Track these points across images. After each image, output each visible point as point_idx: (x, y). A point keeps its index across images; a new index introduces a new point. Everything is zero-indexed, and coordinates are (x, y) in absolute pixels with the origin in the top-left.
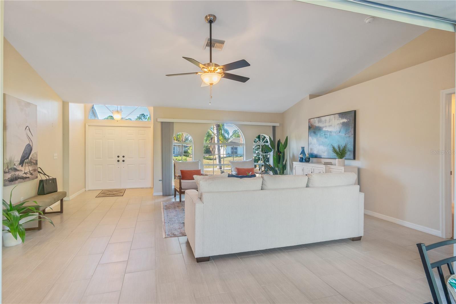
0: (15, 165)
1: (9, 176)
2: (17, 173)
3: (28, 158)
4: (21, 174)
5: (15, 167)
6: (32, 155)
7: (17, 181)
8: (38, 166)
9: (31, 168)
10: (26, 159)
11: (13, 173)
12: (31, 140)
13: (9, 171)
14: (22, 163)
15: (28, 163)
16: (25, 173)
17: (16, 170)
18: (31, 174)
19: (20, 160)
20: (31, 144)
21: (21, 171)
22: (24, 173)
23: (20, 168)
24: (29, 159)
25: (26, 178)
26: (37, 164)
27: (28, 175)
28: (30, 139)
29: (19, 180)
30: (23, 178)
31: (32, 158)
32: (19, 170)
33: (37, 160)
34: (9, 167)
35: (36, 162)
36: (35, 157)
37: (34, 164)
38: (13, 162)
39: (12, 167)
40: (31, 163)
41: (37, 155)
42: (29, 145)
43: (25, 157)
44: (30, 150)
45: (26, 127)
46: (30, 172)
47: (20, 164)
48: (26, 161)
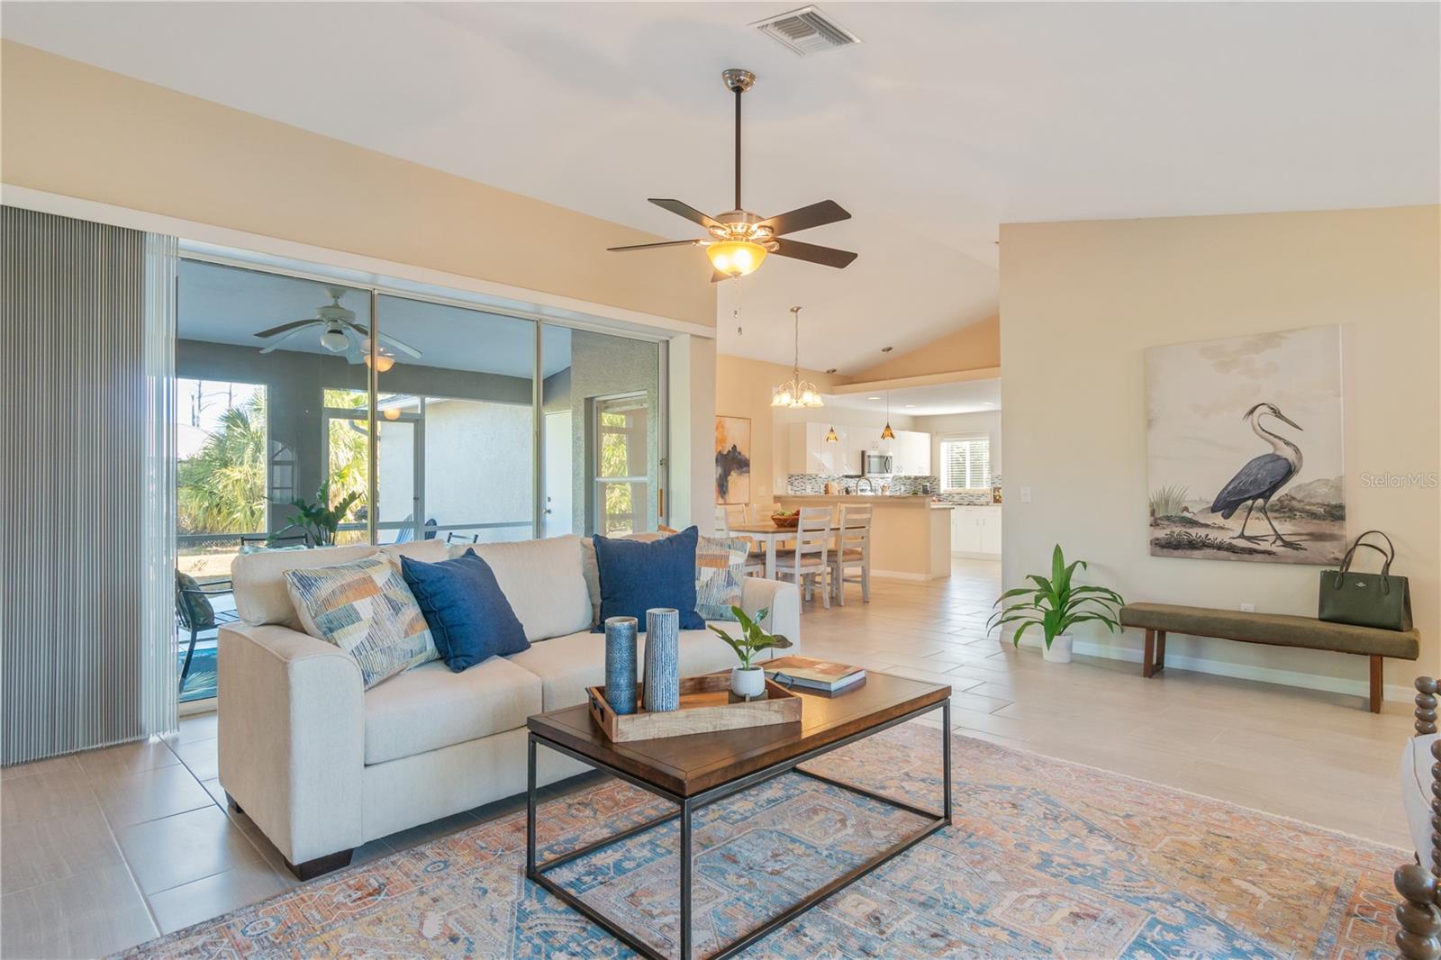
0: (1186, 509)
1: (1161, 534)
2: (1195, 532)
3: (1266, 495)
5: (1186, 514)
6: (1299, 487)
7: (1197, 553)
8: (1351, 529)
9: (1285, 528)
10: (1255, 498)
11: (1178, 530)
12: (1287, 443)
13: (1159, 521)
14: (1227, 504)
15: (1263, 510)
16: (1249, 539)
17: (1193, 523)
18: (1287, 544)
19: (1214, 499)
20: (1288, 453)
21: (1221, 528)
22: (1239, 537)
23: (1217, 519)
24: (1274, 498)
25: (1251, 551)
26: (1342, 518)
27: (1264, 546)
28: (1280, 438)
29: (1208, 551)
30: (1232, 549)
31: (1299, 496)
32: (1207, 526)
33: (1341, 507)
34: (1160, 514)
35: (1336, 513)
36: (1324, 495)
37: (1314, 516)
38: (1179, 503)
39: (1172, 512)
40: (1287, 510)
41: (1338, 488)
42: (1275, 458)
43: (1248, 491)
44: (1283, 471)
45: (1256, 407)
46: (1279, 537)
47: (1214, 509)
48: (1250, 502)
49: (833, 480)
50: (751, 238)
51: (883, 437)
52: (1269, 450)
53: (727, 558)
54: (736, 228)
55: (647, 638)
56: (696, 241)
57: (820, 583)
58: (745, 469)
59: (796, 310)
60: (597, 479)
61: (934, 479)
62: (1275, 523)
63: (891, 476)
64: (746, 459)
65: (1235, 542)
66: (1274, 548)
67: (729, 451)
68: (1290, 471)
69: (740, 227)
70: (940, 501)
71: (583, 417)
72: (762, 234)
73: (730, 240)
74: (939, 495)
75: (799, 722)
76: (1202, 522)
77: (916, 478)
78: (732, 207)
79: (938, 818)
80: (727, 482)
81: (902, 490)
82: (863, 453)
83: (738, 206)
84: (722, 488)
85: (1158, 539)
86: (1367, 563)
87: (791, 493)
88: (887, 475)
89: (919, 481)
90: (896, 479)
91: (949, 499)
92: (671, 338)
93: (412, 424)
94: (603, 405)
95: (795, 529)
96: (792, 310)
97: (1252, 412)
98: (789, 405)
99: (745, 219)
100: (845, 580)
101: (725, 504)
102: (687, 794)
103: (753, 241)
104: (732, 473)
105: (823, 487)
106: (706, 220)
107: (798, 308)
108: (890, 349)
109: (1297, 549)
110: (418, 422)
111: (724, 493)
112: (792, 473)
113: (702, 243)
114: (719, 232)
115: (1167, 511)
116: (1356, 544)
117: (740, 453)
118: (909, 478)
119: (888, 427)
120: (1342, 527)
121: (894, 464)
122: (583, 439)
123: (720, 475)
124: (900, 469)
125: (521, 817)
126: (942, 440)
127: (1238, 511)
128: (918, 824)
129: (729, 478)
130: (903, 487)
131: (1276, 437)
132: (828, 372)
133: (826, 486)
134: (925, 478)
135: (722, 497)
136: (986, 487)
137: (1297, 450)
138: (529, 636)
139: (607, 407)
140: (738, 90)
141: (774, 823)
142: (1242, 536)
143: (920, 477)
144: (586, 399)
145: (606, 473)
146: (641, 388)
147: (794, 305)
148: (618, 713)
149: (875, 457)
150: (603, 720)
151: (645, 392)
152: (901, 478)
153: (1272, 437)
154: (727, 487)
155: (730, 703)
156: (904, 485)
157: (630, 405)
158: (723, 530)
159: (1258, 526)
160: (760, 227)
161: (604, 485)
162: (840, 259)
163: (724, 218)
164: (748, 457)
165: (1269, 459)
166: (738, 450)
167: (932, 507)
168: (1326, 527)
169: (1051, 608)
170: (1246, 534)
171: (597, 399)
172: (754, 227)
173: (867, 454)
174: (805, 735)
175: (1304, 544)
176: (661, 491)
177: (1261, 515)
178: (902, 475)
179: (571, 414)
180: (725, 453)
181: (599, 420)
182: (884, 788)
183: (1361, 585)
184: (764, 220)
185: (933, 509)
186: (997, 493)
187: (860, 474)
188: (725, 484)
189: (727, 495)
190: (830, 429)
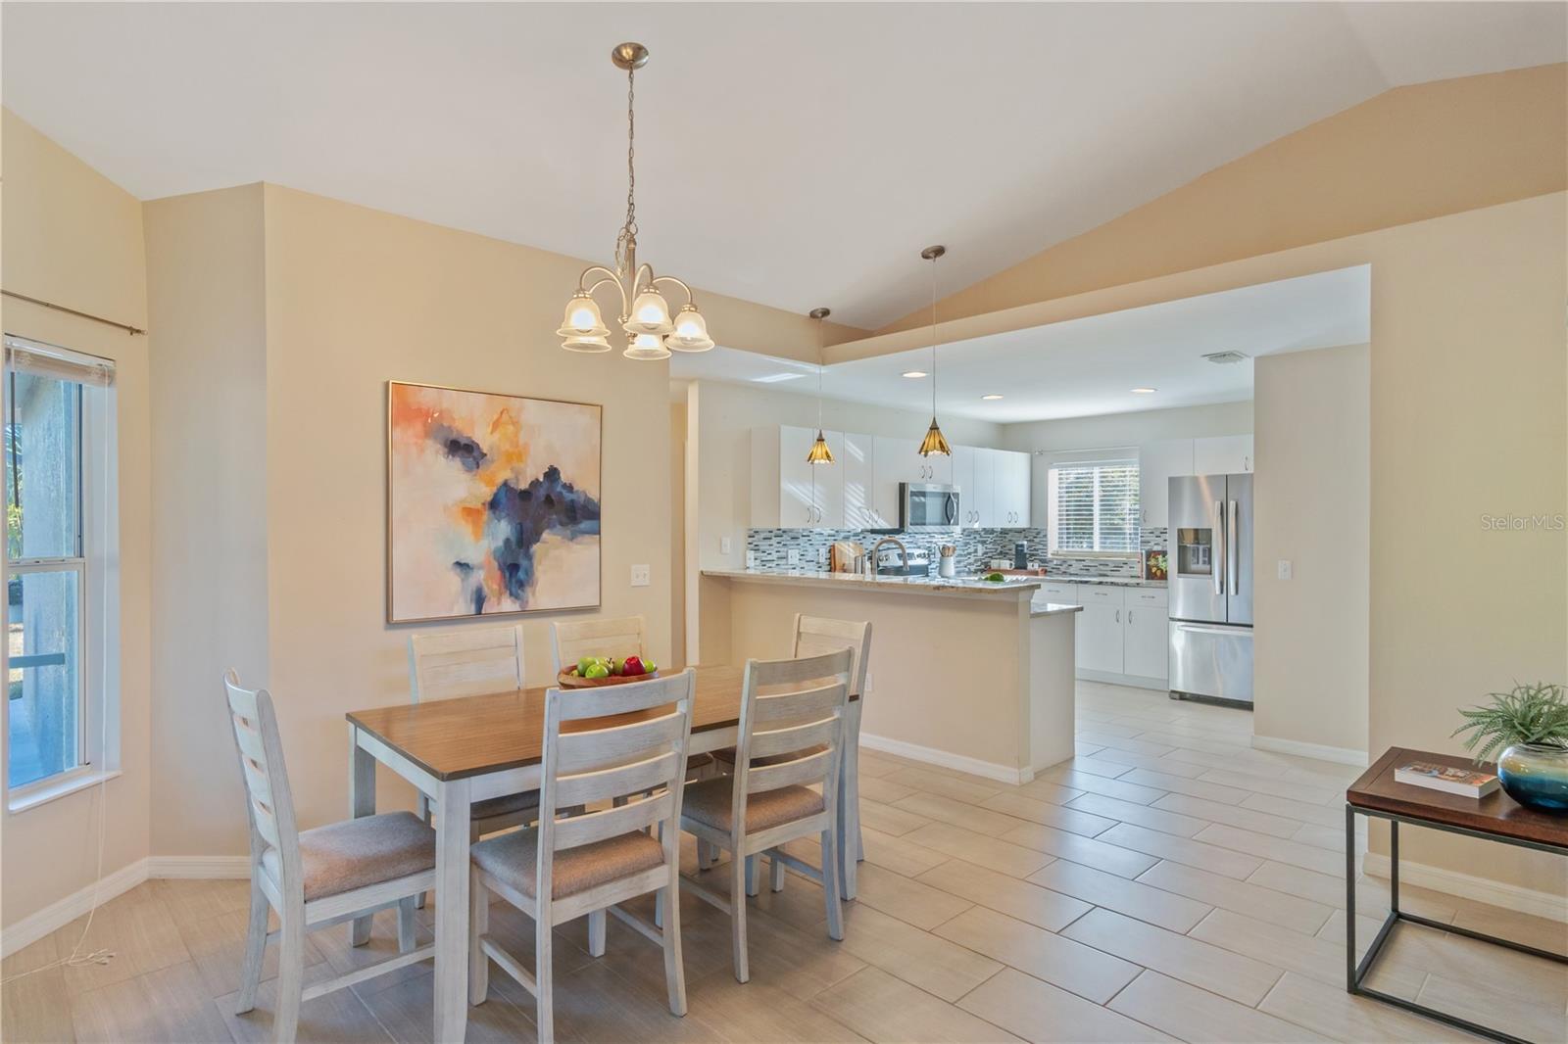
49: (844, 539)
58: (585, 525)
61: (1035, 533)
63: (958, 529)
64: (588, 500)
67: (535, 483)
70: (1045, 572)
74: (1043, 561)
77: (1004, 532)
80: (529, 557)
81: (980, 553)
82: (900, 487)
84: (515, 572)
88: (952, 528)
89: (1009, 537)
90: (968, 533)
91: (1063, 568)
101: (525, 614)
104: (546, 535)
105: (823, 551)
108: (940, 250)
111: (521, 585)
117: (570, 488)
118: (992, 531)
119: (934, 428)
121: (963, 509)
123: (507, 541)
124: (974, 515)
126: (1050, 465)
129: (536, 548)
130: (980, 546)
132: (815, 315)
133: (831, 550)
134: (1020, 531)
136: (1129, 548)
143: (1011, 530)
149: (923, 494)
152: (976, 532)
154: (529, 572)
156: (984, 543)
164: (593, 495)
166: (564, 478)
173: (910, 489)
178: (980, 525)
180: (524, 485)
186: (1153, 562)
187: (897, 527)
188: (524, 563)
189: (528, 590)
190: (817, 436)
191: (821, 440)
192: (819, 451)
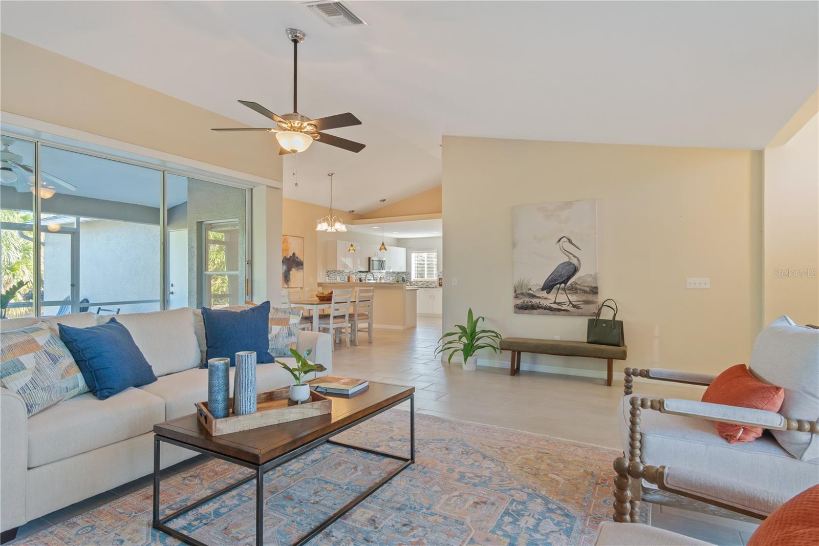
0: (530, 289)
1: (519, 302)
2: (535, 301)
3: (565, 282)
4: (544, 303)
5: (530, 292)
6: (579, 278)
7: (535, 311)
8: (601, 298)
9: (573, 298)
10: (560, 283)
11: (527, 300)
12: (574, 256)
13: (518, 296)
14: (548, 287)
15: (564, 289)
16: (558, 304)
17: (534, 296)
18: (574, 306)
20: (575, 261)
21: (546, 299)
22: (554, 303)
23: (544, 294)
24: (569, 283)
25: (559, 310)
26: (597, 293)
27: (564, 307)
28: (572, 254)
29: (540, 310)
30: (551, 309)
31: (579, 283)
32: (540, 297)
33: (596, 288)
34: (518, 292)
35: (594, 291)
36: (589, 282)
37: (585, 292)
38: (527, 286)
39: (524, 291)
40: (574, 289)
41: (595, 278)
42: (569, 264)
43: (557, 280)
44: (573, 270)
45: (562, 238)
46: (571, 303)
47: (543, 289)
48: (558, 285)
49: (353, 274)
50: (303, 130)
51: (380, 249)
52: (566, 259)
53: (288, 320)
54: (294, 124)
55: (236, 370)
56: (270, 129)
57: (344, 333)
58: (300, 267)
59: (331, 175)
60: (205, 273)
61: (408, 273)
62: (569, 296)
63: (385, 271)
64: (301, 261)
65: (552, 305)
66: (568, 308)
67: (291, 256)
68: (576, 270)
69: (296, 124)
70: (411, 285)
71: (196, 234)
72: (309, 128)
73: (290, 130)
74: (410, 282)
75: (330, 414)
76: (538, 296)
77: (399, 273)
78: (292, 111)
79: (407, 460)
80: (289, 274)
82: (369, 258)
83: (295, 111)
84: (286, 278)
85: (517, 305)
86: (607, 315)
87: (328, 281)
88: (382, 271)
90: (387, 273)
91: (416, 284)
92: (254, 187)
93: (70, 235)
94: (210, 227)
95: (329, 302)
96: (329, 175)
97: (559, 240)
98: (327, 230)
99: (299, 119)
100: (359, 331)
101: (288, 288)
102: (261, 463)
103: (305, 132)
104: (293, 269)
105: (346, 277)
106: (275, 117)
107: (332, 174)
108: (384, 200)
109: (578, 308)
110: (75, 235)
111: (288, 281)
112: (328, 270)
113: (273, 131)
114: (284, 125)
115: (522, 290)
116: (603, 306)
117: (297, 258)
118: (395, 273)
119: (383, 244)
120: (597, 298)
121: (387, 265)
122: (196, 247)
123: (285, 271)
124: (390, 267)
125: (150, 490)
126: (412, 252)
127: (553, 290)
128: (396, 465)
129: (291, 272)
130: (391, 278)
131: (570, 253)
132: (350, 212)
133: (349, 277)
134: (403, 273)
135: (287, 284)
136: (435, 278)
137: (578, 260)
138: (156, 373)
139: (212, 228)
140: (295, 42)
141: (315, 474)
142: (555, 302)
144: (197, 222)
145: (211, 268)
146: (234, 217)
147: (330, 172)
148: (217, 418)
149: (376, 260)
150: (206, 423)
151: (237, 219)
152: (390, 273)
153: (568, 253)
154: (289, 278)
155: (288, 406)
156: (392, 276)
157: (228, 227)
158: (287, 303)
159: (562, 298)
160: (308, 124)
161: (210, 277)
162: (356, 147)
163: (286, 117)
164: (302, 260)
165: (566, 264)
166: (296, 255)
167: (407, 289)
168: (591, 297)
169: (467, 342)
170: (557, 301)
171: (205, 222)
172: (305, 124)
173: (372, 259)
174: (333, 421)
175: (581, 306)
176: (248, 280)
177: (563, 292)
178: (391, 271)
179: (187, 231)
180: (288, 257)
181: (207, 235)
182: (378, 447)
183: (604, 325)
184: (311, 120)
185: (407, 290)
186: (440, 281)
187: (368, 270)
188: (288, 276)
189: (289, 283)
190: (350, 245)
191: (352, 245)
192: (352, 248)
